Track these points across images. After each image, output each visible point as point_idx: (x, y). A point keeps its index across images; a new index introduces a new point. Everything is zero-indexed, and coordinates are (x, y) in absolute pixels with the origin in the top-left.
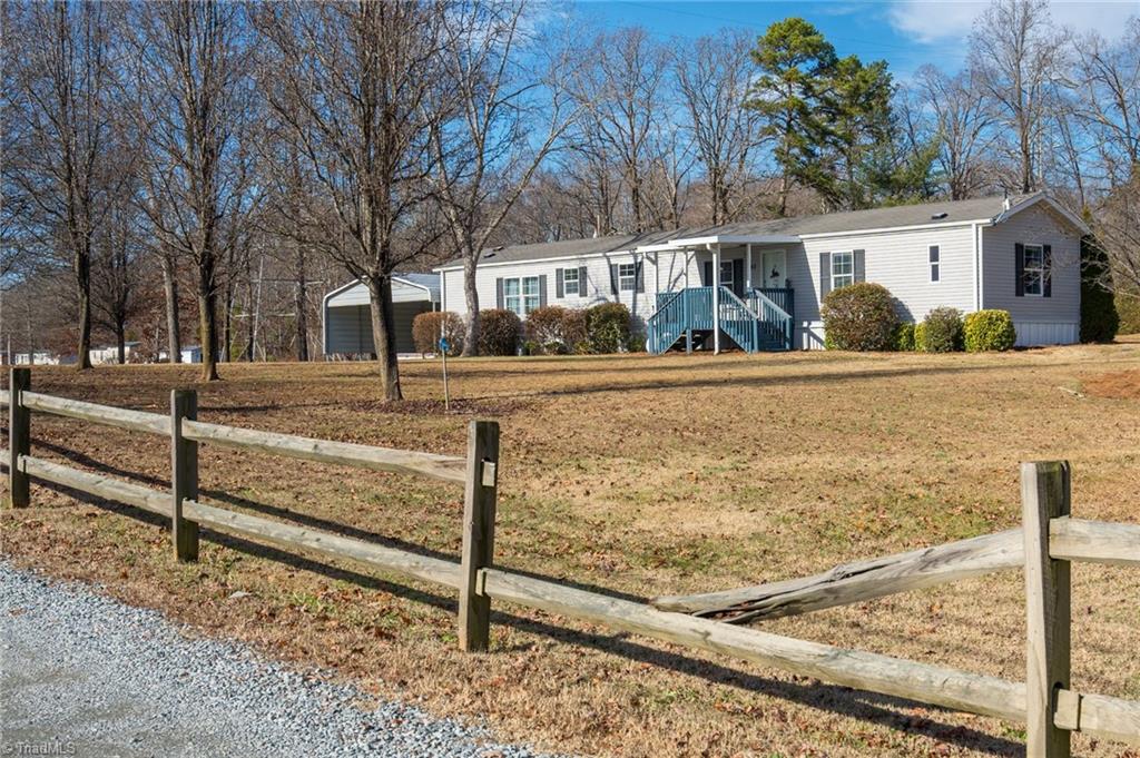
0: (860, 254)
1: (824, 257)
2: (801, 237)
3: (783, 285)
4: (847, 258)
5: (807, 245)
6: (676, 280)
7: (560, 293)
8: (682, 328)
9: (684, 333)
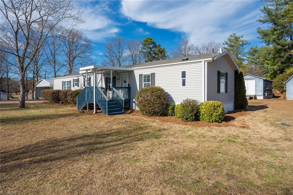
0: (153, 75)
1: (141, 76)
2: (133, 68)
3: (127, 86)
4: (148, 76)
5: (135, 72)
6: (99, 83)
7: (74, 86)
8: (86, 101)
9: (86, 104)
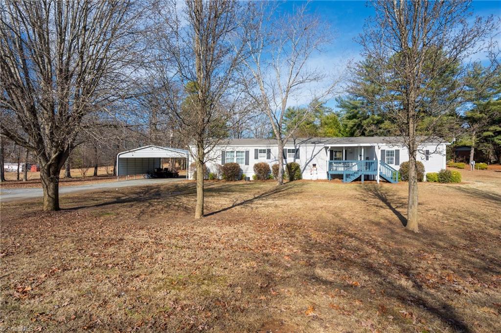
0: (397, 151)
1: (382, 151)
4: (392, 152)
6: (315, 156)
7: (256, 157)
8: (360, 173)
9: (361, 176)
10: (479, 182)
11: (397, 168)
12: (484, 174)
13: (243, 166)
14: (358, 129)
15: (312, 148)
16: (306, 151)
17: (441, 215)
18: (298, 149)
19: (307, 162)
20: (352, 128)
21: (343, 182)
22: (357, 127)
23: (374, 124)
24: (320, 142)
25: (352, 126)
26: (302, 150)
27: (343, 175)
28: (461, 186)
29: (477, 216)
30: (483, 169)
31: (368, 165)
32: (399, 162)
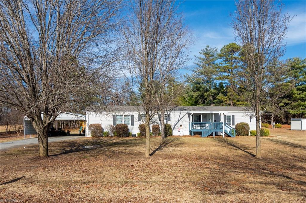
0: (233, 116)
4: (230, 117)
6: (181, 119)
7: (139, 120)
8: (212, 131)
9: (213, 133)
10: (279, 135)
11: (234, 127)
12: (280, 131)
13: (130, 127)
14: (201, 99)
15: (179, 113)
16: (175, 116)
17: (267, 152)
18: (169, 114)
19: (176, 123)
20: (196, 98)
21: (202, 137)
22: (200, 97)
23: (212, 95)
24: (184, 110)
25: (196, 97)
26: (172, 115)
27: (202, 132)
28: (270, 138)
29: (283, 152)
30: (279, 128)
31: (216, 126)
32: (234, 123)
